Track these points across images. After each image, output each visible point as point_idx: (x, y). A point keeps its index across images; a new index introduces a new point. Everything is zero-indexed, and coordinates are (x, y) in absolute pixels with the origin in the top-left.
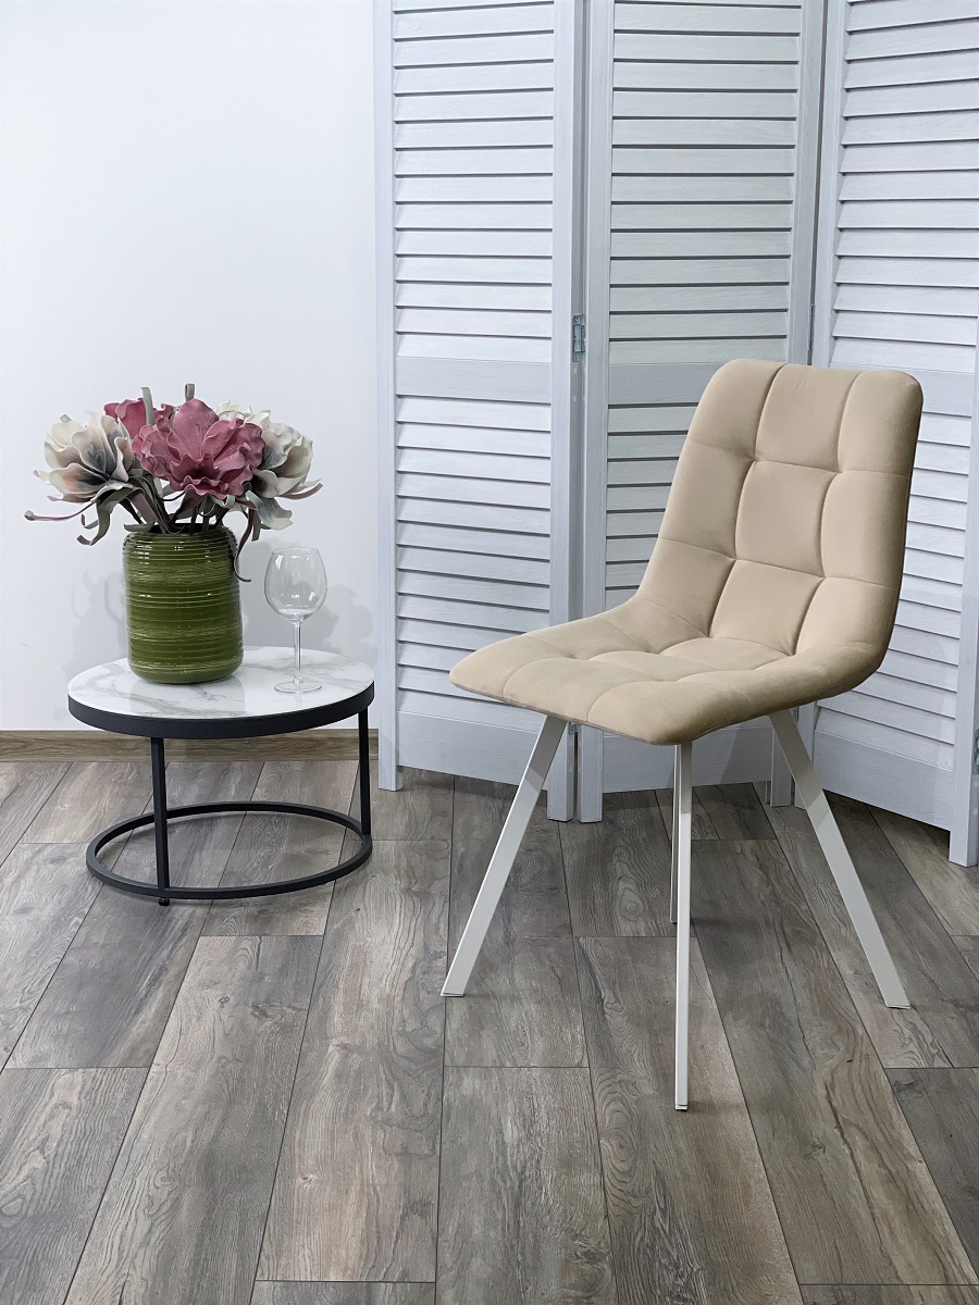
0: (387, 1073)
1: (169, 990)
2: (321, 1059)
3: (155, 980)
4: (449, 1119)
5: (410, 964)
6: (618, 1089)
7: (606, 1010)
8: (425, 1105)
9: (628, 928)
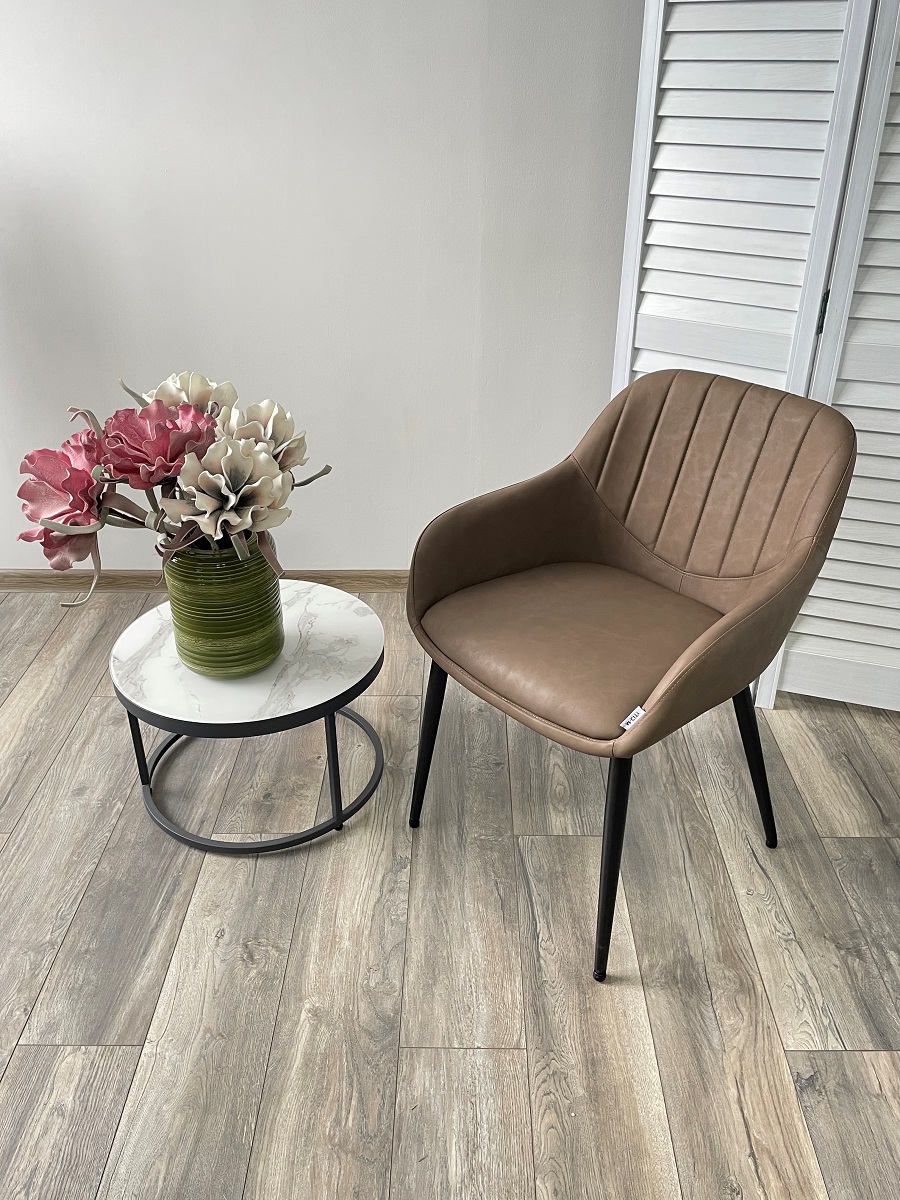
0: (350, 1059)
1: (176, 918)
2: (292, 1032)
3: (168, 900)
4: (399, 1141)
5: (379, 878)
6: (550, 1086)
7: (540, 950)
8: (380, 1114)
9: (558, 823)
